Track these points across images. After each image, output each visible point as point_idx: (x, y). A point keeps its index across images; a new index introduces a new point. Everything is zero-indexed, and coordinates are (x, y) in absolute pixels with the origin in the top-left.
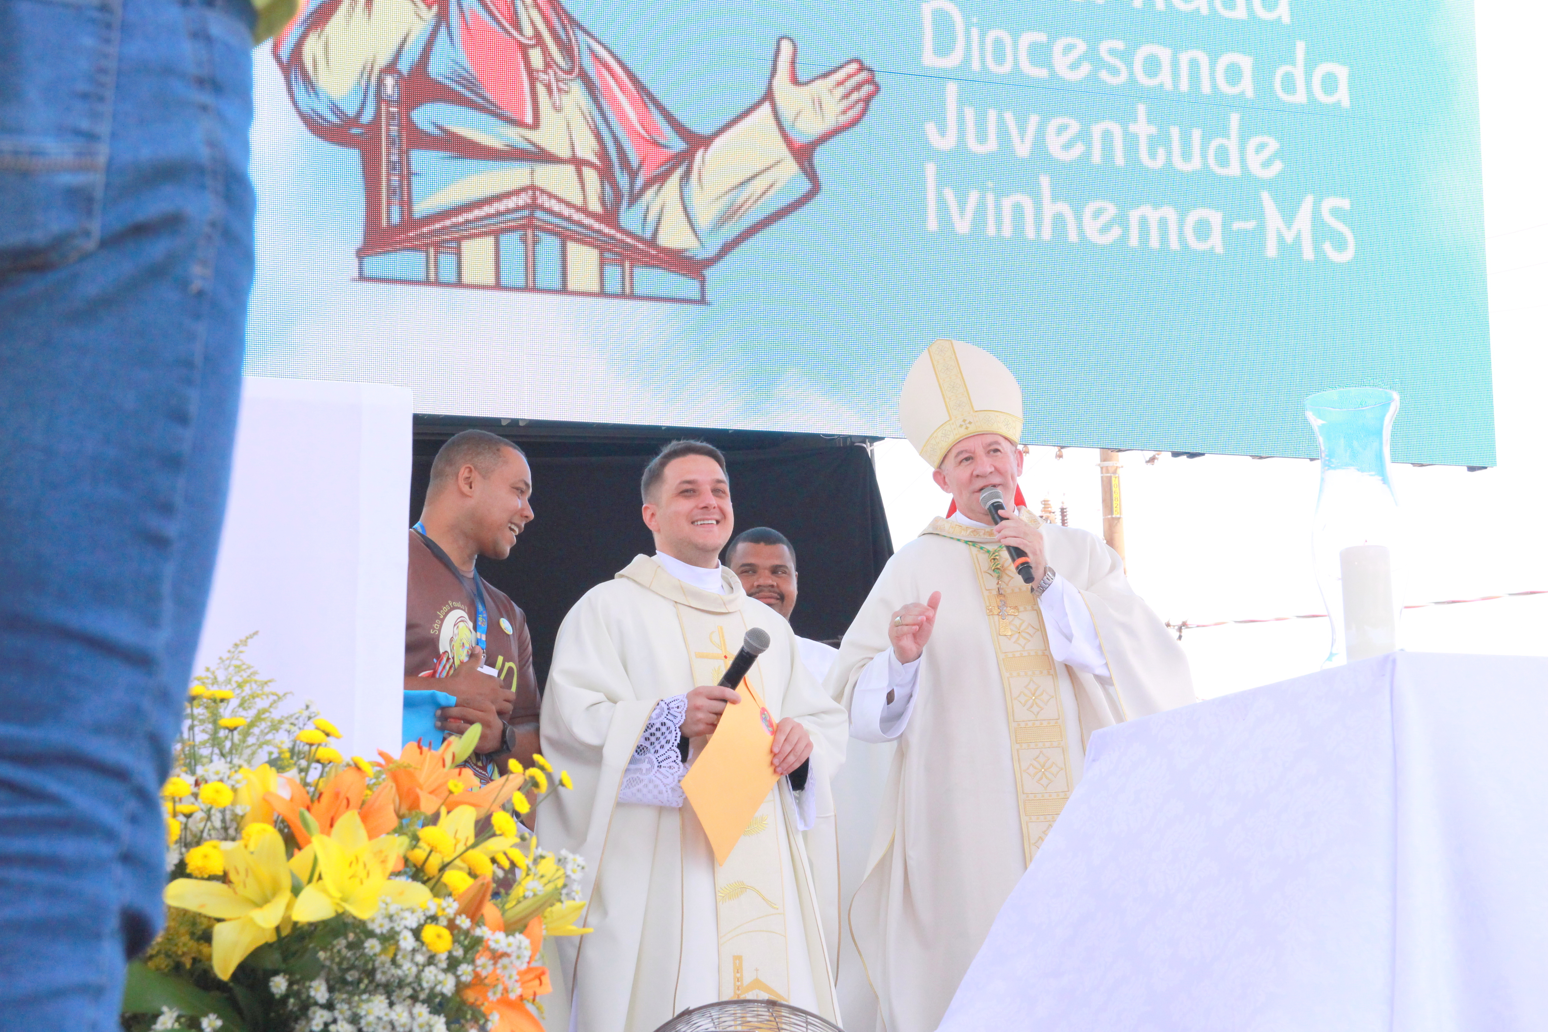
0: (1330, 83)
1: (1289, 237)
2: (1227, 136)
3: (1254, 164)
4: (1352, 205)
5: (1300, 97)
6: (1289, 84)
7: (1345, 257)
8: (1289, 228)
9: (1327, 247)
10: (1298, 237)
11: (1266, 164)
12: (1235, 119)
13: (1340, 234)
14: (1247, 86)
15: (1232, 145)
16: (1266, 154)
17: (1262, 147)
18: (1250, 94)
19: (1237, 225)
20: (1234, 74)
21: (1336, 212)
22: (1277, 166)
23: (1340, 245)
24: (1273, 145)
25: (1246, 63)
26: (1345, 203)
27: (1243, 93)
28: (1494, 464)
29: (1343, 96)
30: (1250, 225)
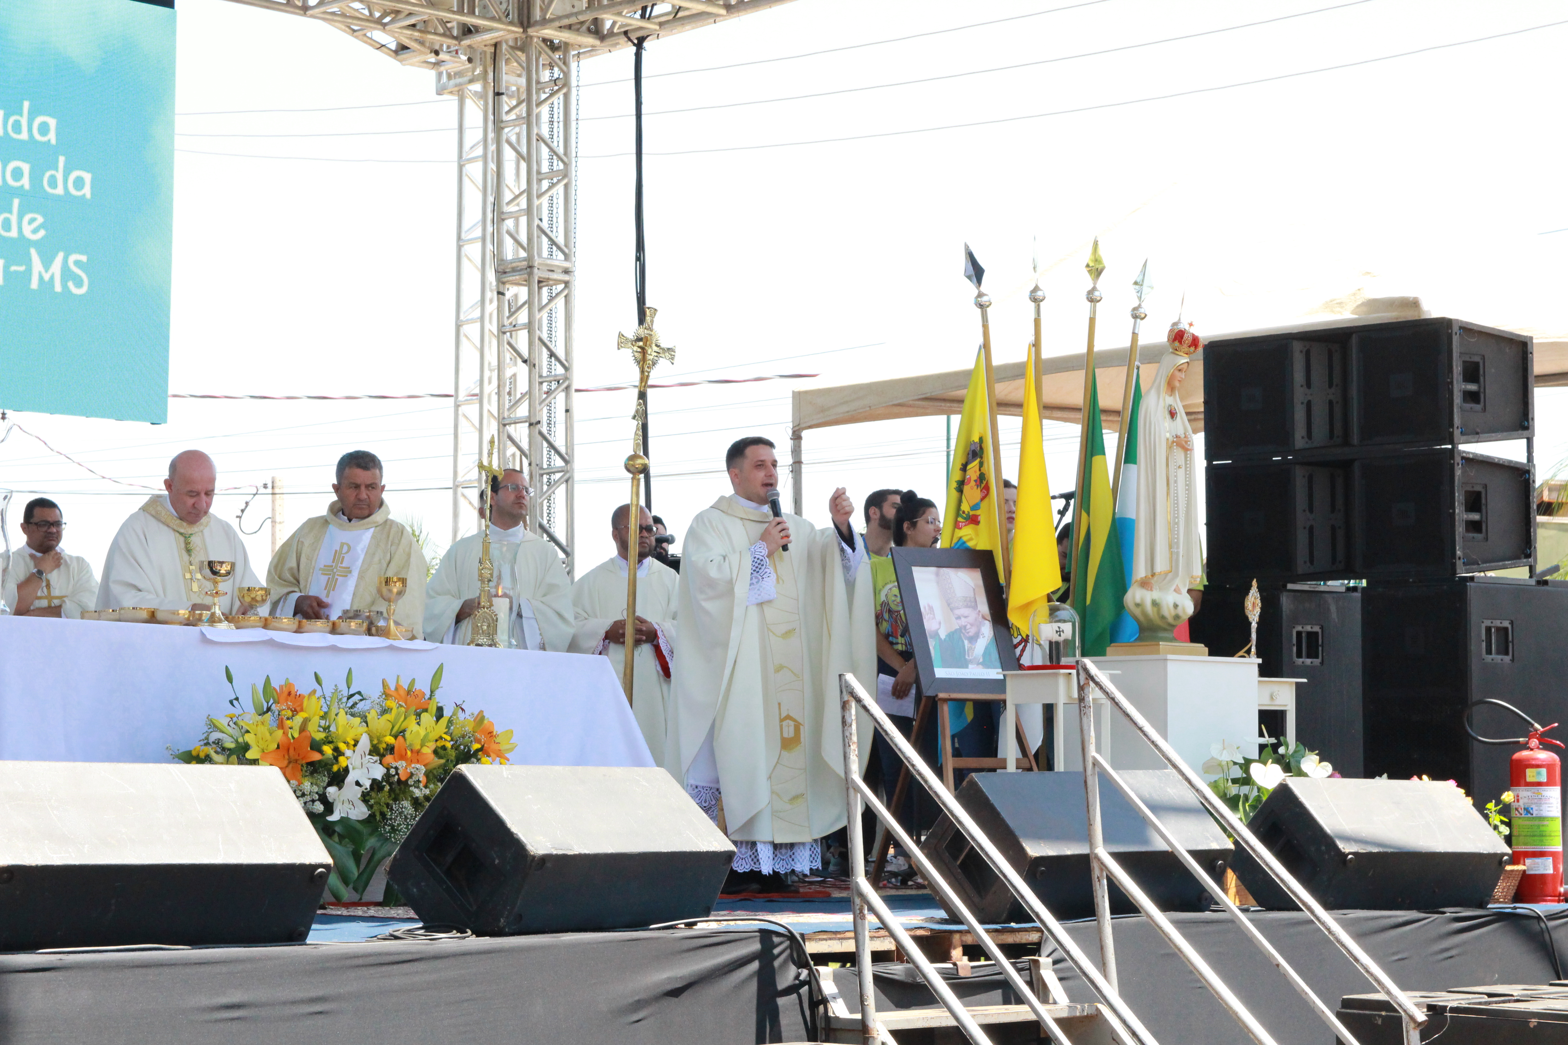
0: (79, 183)
1: (47, 277)
2: (10, 212)
3: (27, 230)
4: (88, 259)
5: (60, 191)
6: (53, 183)
7: (83, 290)
8: (46, 271)
9: (71, 285)
10: (52, 278)
11: (35, 231)
12: (16, 202)
13: (79, 277)
14: (25, 182)
15: (14, 218)
16: (35, 225)
17: (32, 221)
18: (27, 187)
19: (13, 268)
20: (17, 174)
21: (77, 263)
22: (42, 233)
23: (79, 283)
24: (40, 220)
25: (26, 167)
26: (84, 258)
27: (22, 186)
28: (165, 422)
29: (87, 191)
30: (22, 268)
